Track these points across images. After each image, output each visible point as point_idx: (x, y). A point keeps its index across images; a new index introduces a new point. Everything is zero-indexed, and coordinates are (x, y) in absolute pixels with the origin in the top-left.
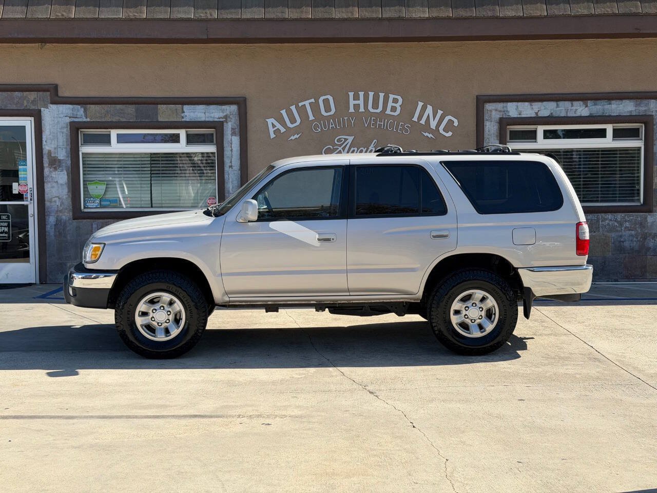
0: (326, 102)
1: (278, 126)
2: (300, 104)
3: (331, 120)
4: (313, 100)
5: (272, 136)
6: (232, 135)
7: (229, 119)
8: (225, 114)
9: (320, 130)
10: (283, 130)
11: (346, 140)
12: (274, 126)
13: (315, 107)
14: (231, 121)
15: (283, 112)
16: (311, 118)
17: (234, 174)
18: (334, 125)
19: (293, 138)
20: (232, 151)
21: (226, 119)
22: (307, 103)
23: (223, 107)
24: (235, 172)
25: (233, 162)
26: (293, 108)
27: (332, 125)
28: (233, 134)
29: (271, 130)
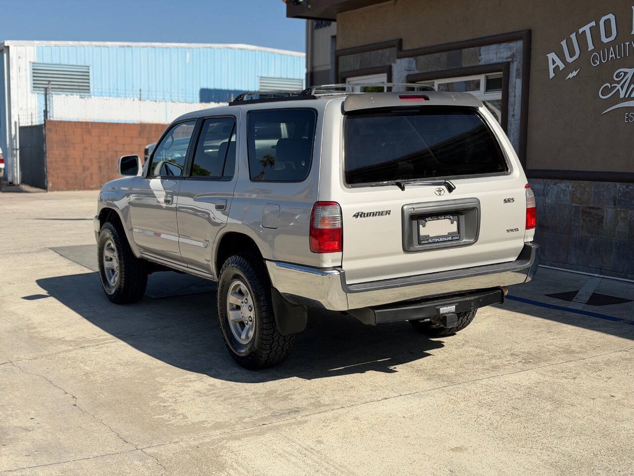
0: (607, 23)
1: (559, 62)
2: (581, 31)
3: (612, 49)
4: (593, 24)
5: (552, 75)
6: (516, 78)
7: (515, 59)
8: (512, 52)
9: (598, 63)
10: (562, 66)
11: (626, 73)
12: (554, 62)
13: (595, 31)
14: (516, 61)
15: (564, 43)
16: (591, 47)
17: (515, 124)
18: (613, 55)
19: (571, 76)
20: (515, 97)
21: (513, 59)
22: (586, 28)
23: (511, 44)
24: (517, 122)
25: (515, 111)
26: (573, 36)
27: (612, 54)
28: (517, 76)
29: (551, 67)
